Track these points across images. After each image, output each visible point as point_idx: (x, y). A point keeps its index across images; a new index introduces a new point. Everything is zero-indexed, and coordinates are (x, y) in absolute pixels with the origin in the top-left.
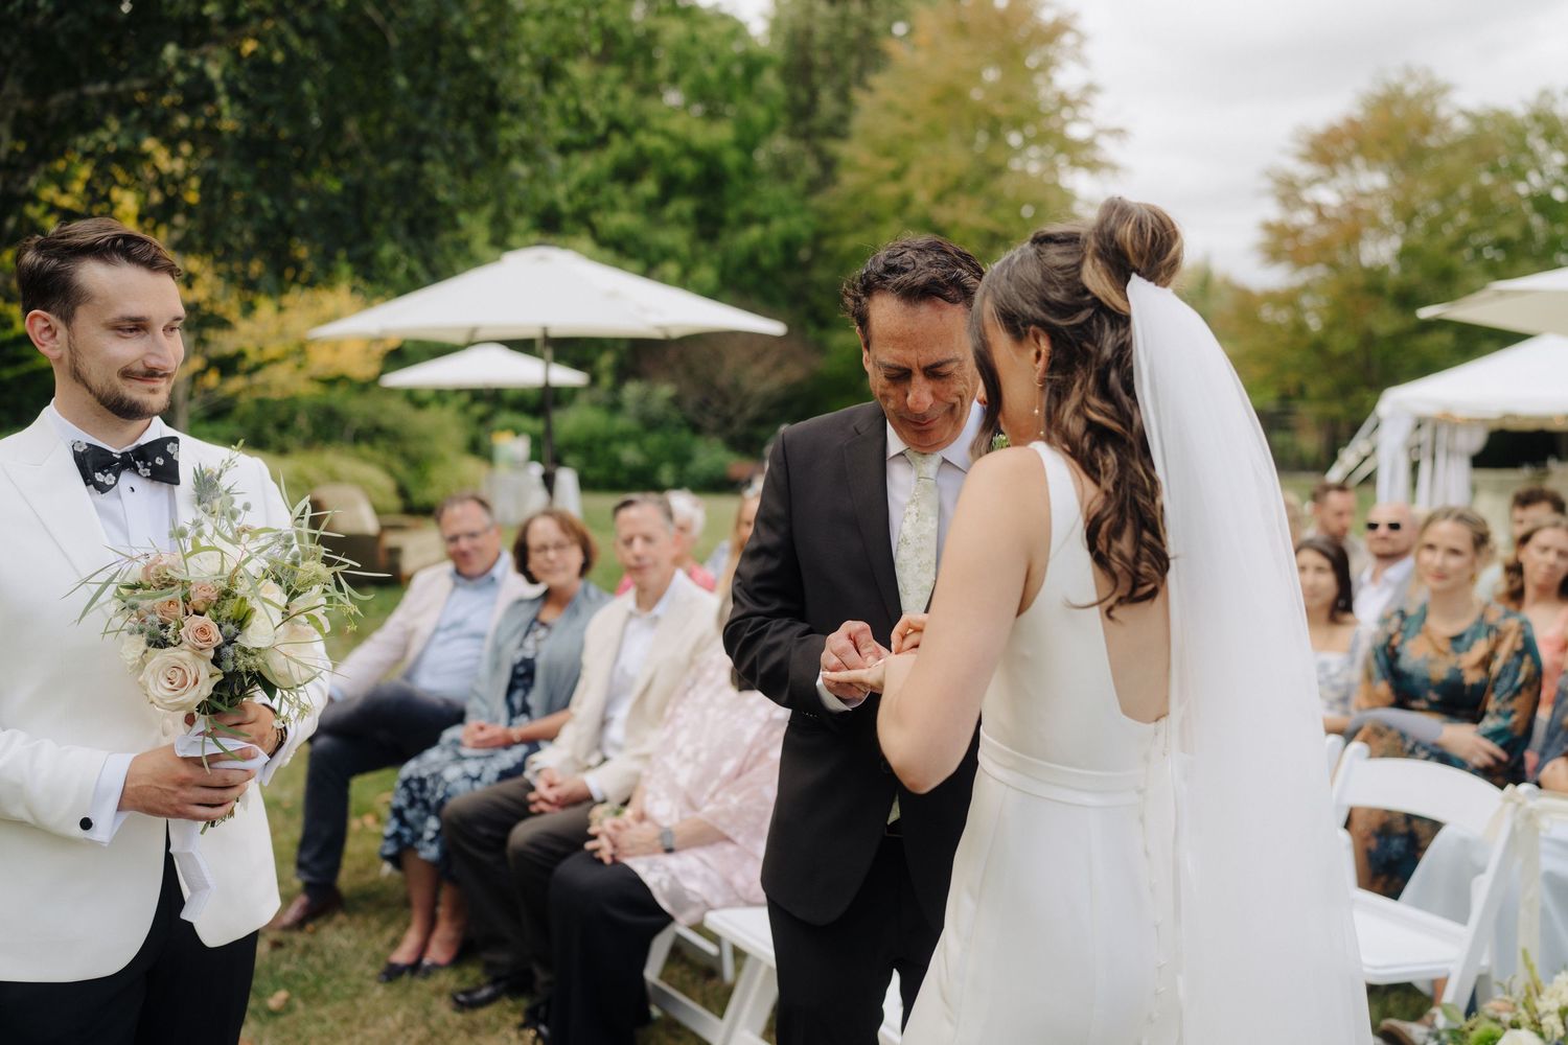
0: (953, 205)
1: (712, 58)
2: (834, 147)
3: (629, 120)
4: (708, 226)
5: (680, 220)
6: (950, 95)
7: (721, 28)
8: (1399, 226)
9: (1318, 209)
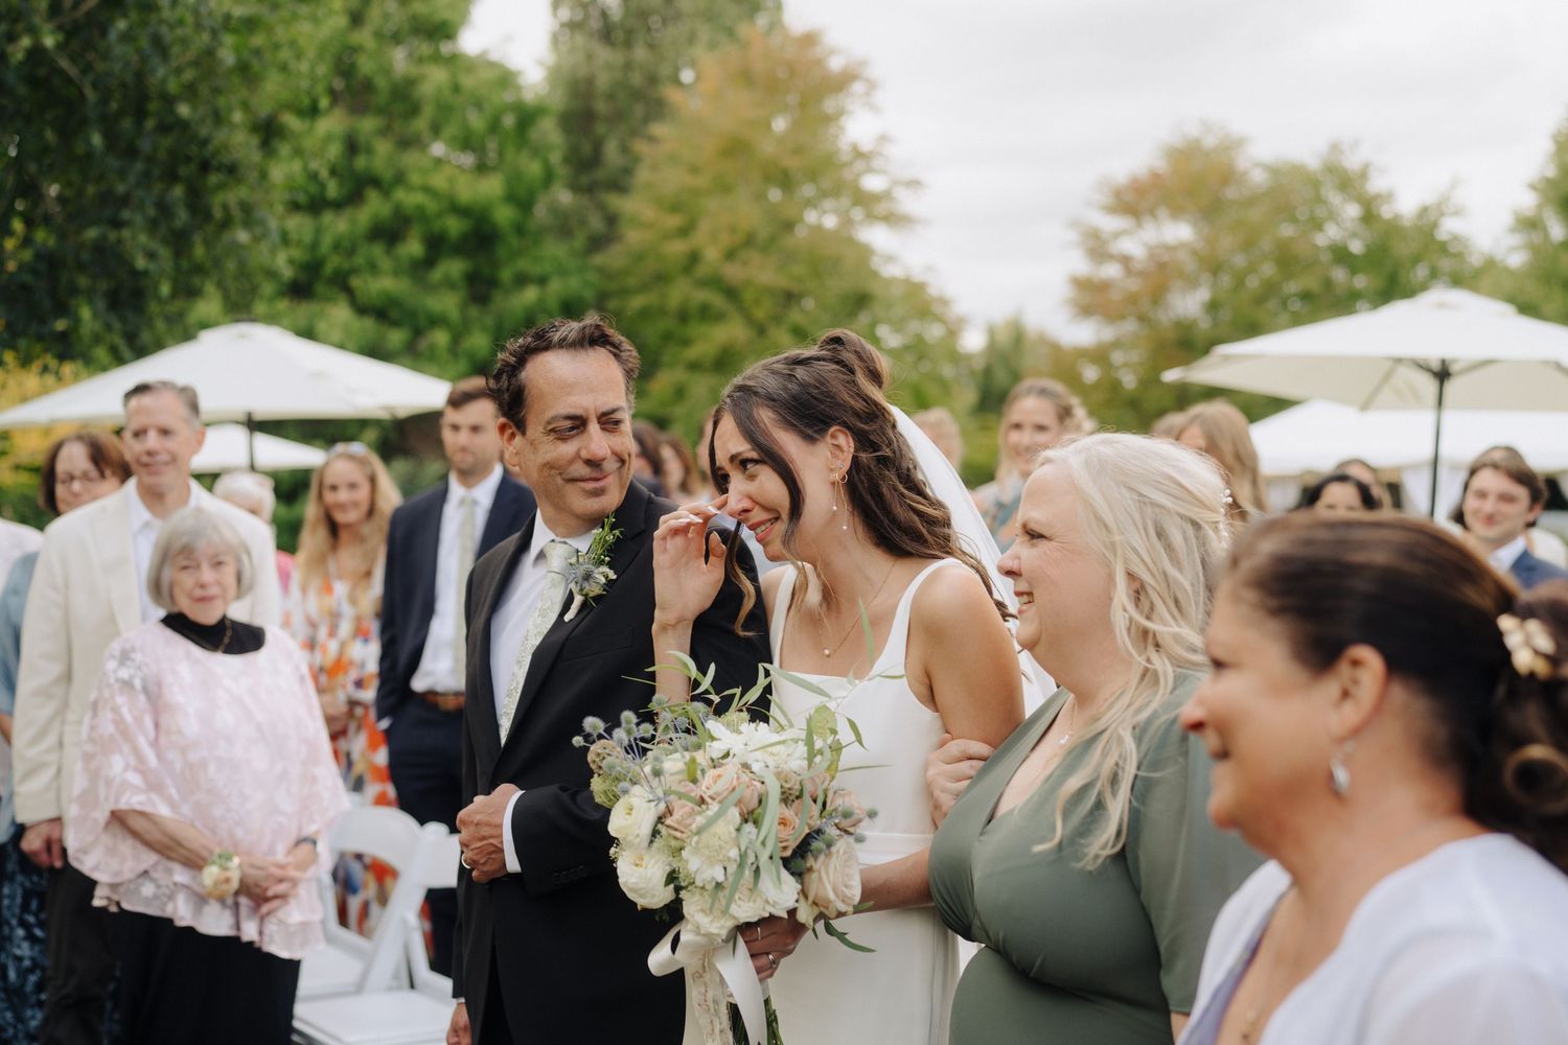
0: (745, 263)
1: (479, 105)
2: (615, 202)
3: (387, 175)
4: (480, 288)
5: (449, 284)
6: (736, 148)
7: (486, 75)
8: (1206, 277)
9: (1125, 260)
